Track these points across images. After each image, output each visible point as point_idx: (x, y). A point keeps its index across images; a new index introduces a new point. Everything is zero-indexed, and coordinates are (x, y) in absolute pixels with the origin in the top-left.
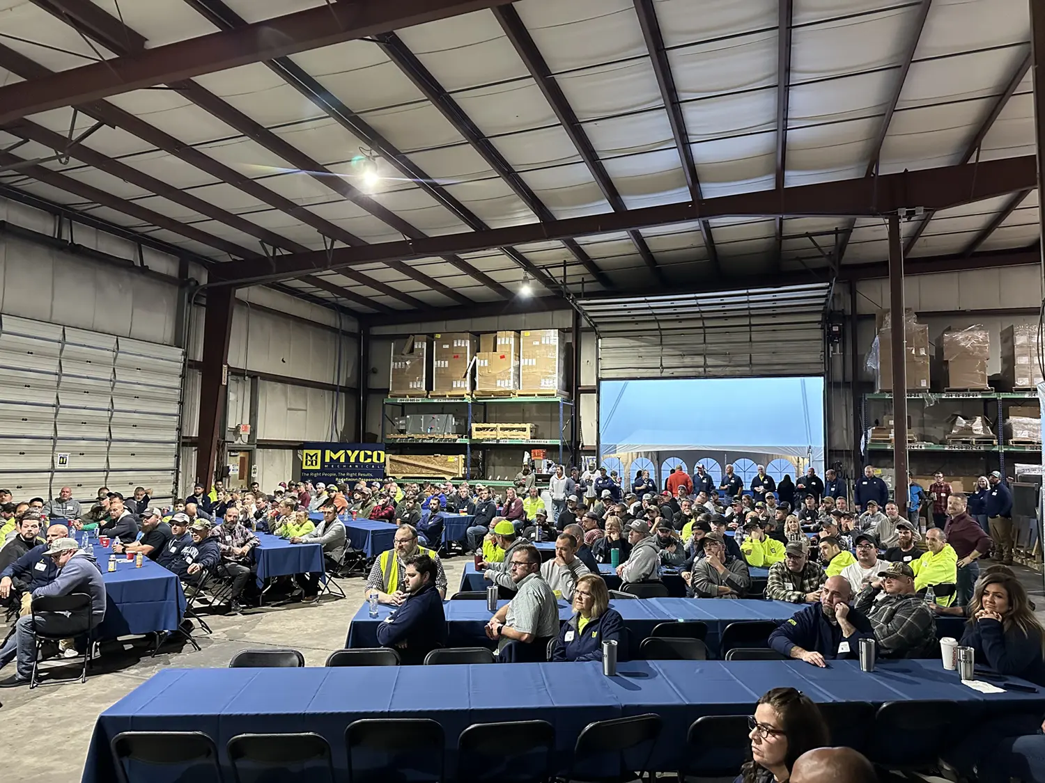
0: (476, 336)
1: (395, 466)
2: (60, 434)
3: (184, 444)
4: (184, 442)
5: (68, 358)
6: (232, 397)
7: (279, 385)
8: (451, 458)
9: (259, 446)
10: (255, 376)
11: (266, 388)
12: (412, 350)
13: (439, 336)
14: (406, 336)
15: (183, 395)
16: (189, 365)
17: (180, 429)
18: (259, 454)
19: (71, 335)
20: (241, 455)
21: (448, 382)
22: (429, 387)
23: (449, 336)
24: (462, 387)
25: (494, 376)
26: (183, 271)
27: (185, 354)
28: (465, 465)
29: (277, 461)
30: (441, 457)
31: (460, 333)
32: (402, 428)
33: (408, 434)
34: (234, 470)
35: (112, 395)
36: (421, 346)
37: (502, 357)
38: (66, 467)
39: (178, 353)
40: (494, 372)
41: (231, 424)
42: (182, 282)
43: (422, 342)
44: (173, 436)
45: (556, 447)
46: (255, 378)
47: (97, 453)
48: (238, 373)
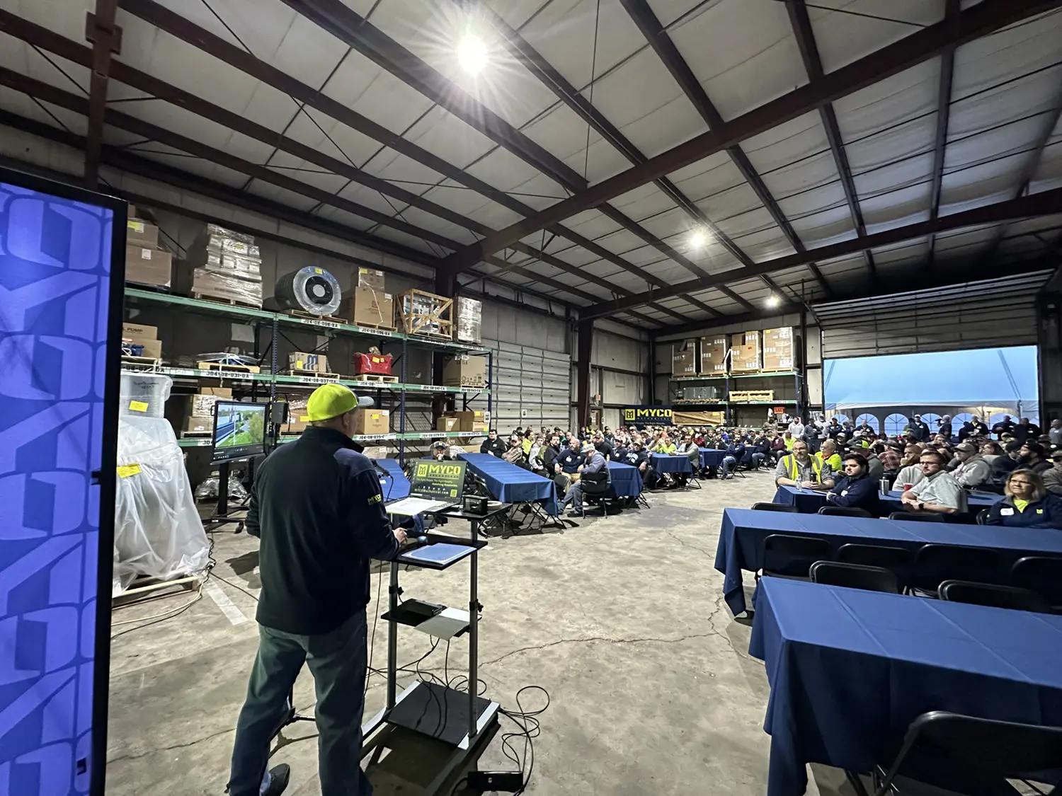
0: (729, 336)
1: (678, 418)
2: (523, 400)
3: (573, 406)
4: (572, 405)
5: (525, 362)
6: (591, 380)
7: (611, 373)
8: (715, 414)
9: (605, 407)
10: (601, 368)
11: (606, 374)
12: (686, 348)
13: (704, 338)
14: (682, 341)
15: (570, 379)
16: (573, 363)
17: (570, 398)
18: (604, 411)
19: (526, 351)
20: (596, 411)
21: (711, 366)
22: (698, 370)
23: (711, 338)
24: (721, 369)
25: (745, 361)
26: (568, 313)
27: (571, 358)
28: (725, 418)
29: (612, 415)
30: (708, 413)
31: (719, 335)
32: (680, 396)
33: (685, 400)
34: (594, 421)
35: (542, 381)
36: (692, 345)
37: (750, 348)
38: (526, 417)
39: (567, 357)
40: (744, 358)
41: (592, 395)
42: (567, 319)
43: (692, 342)
44: (567, 401)
45: (793, 406)
46: (601, 370)
47: (537, 410)
48: (594, 367)
